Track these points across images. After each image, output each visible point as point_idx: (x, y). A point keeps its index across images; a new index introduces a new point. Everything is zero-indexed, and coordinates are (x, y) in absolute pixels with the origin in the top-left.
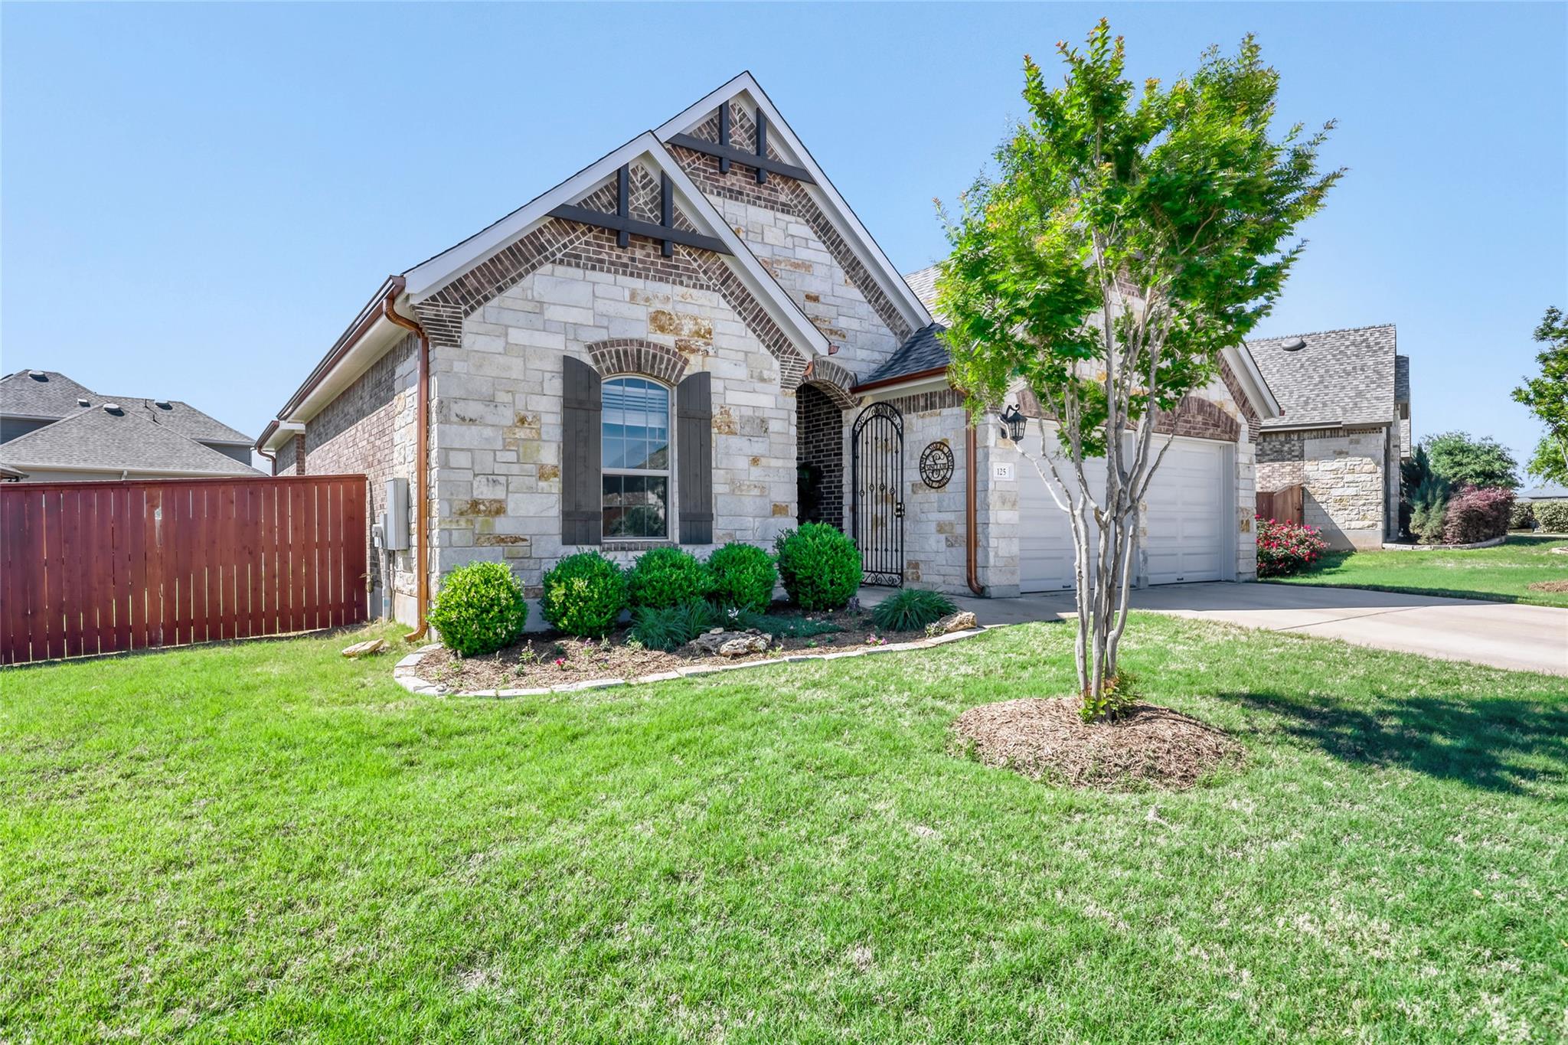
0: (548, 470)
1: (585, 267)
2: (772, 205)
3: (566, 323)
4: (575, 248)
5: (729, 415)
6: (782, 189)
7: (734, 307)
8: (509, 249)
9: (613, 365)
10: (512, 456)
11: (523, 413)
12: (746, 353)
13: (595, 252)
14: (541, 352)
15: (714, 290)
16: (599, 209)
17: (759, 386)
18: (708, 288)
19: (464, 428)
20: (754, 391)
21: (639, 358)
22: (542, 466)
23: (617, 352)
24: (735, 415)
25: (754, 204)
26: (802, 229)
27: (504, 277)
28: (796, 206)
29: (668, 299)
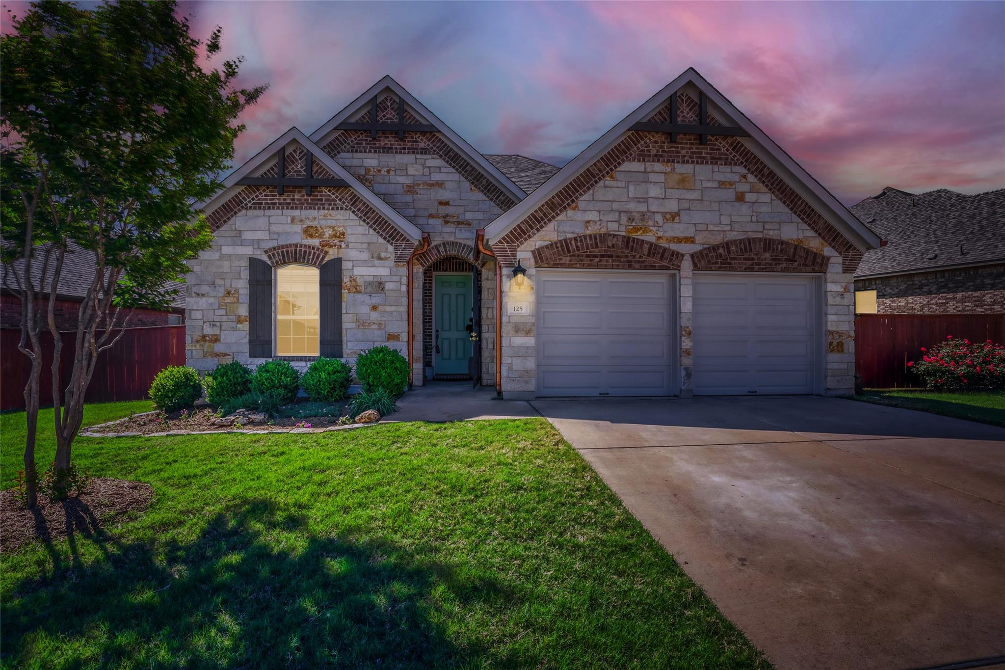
0: (243, 318)
1: (264, 209)
2: (413, 151)
3: (253, 240)
4: (259, 199)
5: (356, 282)
6: (422, 140)
7: (361, 217)
8: (223, 206)
9: (280, 259)
10: (223, 312)
11: (229, 289)
12: (369, 244)
13: (270, 200)
14: (239, 257)
15: (346, 209)
16: (273, 176)
17: (377, 262)
18: (342, 209)
19: (199, 299)
20: (374, 266)
21: (296, 254)
22: (239, 316)
23: (282, 252)
24: (360, 281)
25: (401, 152)
26: (434, 162)
27: (219, 220)
28: (432, 148)
29: (315, 218)
